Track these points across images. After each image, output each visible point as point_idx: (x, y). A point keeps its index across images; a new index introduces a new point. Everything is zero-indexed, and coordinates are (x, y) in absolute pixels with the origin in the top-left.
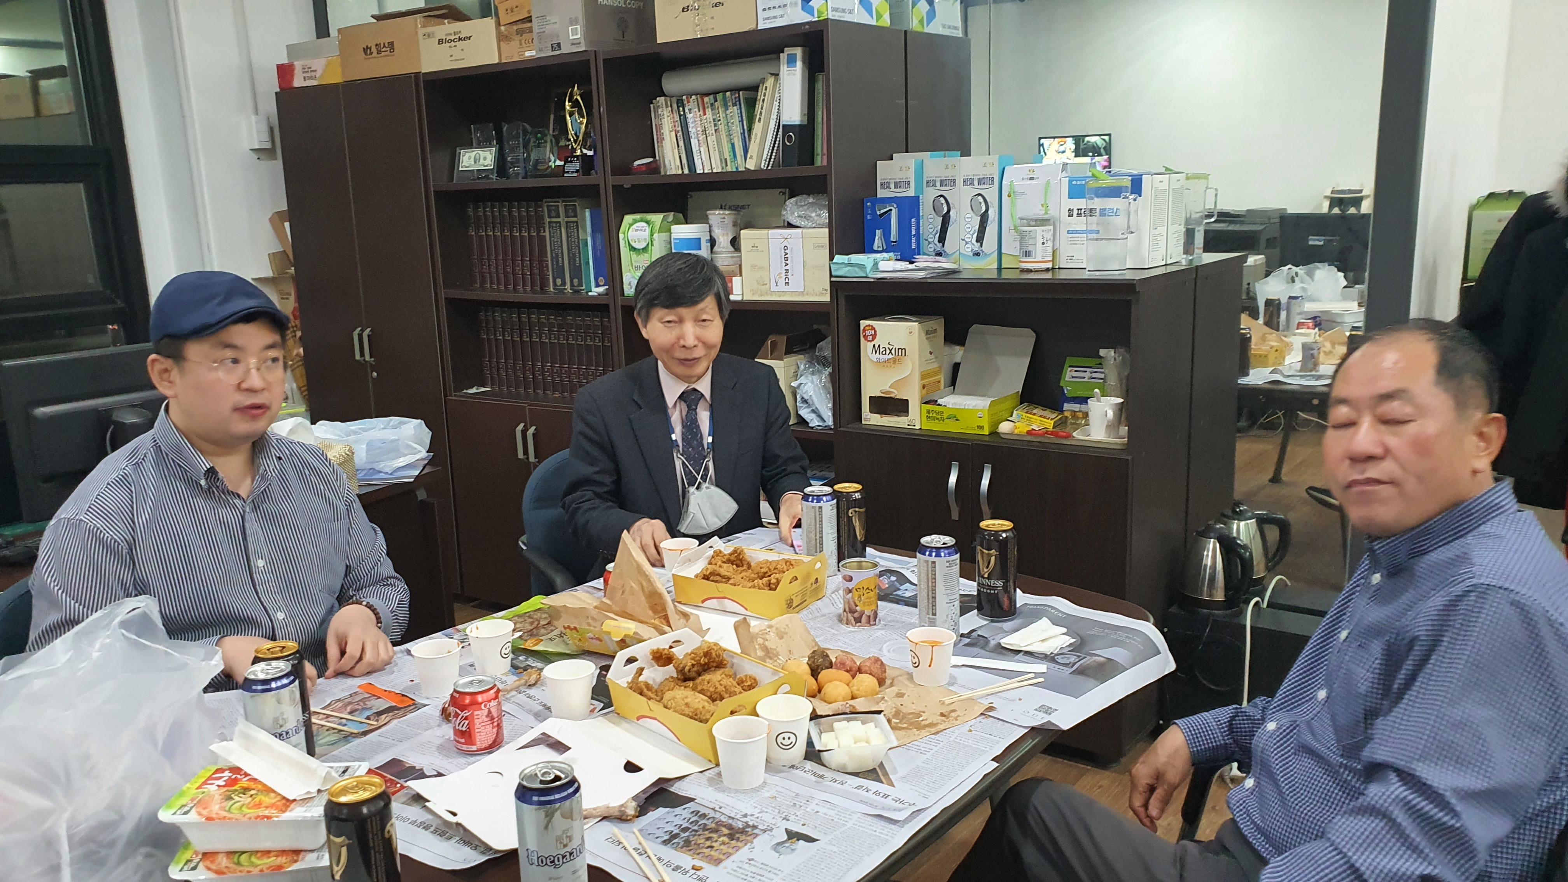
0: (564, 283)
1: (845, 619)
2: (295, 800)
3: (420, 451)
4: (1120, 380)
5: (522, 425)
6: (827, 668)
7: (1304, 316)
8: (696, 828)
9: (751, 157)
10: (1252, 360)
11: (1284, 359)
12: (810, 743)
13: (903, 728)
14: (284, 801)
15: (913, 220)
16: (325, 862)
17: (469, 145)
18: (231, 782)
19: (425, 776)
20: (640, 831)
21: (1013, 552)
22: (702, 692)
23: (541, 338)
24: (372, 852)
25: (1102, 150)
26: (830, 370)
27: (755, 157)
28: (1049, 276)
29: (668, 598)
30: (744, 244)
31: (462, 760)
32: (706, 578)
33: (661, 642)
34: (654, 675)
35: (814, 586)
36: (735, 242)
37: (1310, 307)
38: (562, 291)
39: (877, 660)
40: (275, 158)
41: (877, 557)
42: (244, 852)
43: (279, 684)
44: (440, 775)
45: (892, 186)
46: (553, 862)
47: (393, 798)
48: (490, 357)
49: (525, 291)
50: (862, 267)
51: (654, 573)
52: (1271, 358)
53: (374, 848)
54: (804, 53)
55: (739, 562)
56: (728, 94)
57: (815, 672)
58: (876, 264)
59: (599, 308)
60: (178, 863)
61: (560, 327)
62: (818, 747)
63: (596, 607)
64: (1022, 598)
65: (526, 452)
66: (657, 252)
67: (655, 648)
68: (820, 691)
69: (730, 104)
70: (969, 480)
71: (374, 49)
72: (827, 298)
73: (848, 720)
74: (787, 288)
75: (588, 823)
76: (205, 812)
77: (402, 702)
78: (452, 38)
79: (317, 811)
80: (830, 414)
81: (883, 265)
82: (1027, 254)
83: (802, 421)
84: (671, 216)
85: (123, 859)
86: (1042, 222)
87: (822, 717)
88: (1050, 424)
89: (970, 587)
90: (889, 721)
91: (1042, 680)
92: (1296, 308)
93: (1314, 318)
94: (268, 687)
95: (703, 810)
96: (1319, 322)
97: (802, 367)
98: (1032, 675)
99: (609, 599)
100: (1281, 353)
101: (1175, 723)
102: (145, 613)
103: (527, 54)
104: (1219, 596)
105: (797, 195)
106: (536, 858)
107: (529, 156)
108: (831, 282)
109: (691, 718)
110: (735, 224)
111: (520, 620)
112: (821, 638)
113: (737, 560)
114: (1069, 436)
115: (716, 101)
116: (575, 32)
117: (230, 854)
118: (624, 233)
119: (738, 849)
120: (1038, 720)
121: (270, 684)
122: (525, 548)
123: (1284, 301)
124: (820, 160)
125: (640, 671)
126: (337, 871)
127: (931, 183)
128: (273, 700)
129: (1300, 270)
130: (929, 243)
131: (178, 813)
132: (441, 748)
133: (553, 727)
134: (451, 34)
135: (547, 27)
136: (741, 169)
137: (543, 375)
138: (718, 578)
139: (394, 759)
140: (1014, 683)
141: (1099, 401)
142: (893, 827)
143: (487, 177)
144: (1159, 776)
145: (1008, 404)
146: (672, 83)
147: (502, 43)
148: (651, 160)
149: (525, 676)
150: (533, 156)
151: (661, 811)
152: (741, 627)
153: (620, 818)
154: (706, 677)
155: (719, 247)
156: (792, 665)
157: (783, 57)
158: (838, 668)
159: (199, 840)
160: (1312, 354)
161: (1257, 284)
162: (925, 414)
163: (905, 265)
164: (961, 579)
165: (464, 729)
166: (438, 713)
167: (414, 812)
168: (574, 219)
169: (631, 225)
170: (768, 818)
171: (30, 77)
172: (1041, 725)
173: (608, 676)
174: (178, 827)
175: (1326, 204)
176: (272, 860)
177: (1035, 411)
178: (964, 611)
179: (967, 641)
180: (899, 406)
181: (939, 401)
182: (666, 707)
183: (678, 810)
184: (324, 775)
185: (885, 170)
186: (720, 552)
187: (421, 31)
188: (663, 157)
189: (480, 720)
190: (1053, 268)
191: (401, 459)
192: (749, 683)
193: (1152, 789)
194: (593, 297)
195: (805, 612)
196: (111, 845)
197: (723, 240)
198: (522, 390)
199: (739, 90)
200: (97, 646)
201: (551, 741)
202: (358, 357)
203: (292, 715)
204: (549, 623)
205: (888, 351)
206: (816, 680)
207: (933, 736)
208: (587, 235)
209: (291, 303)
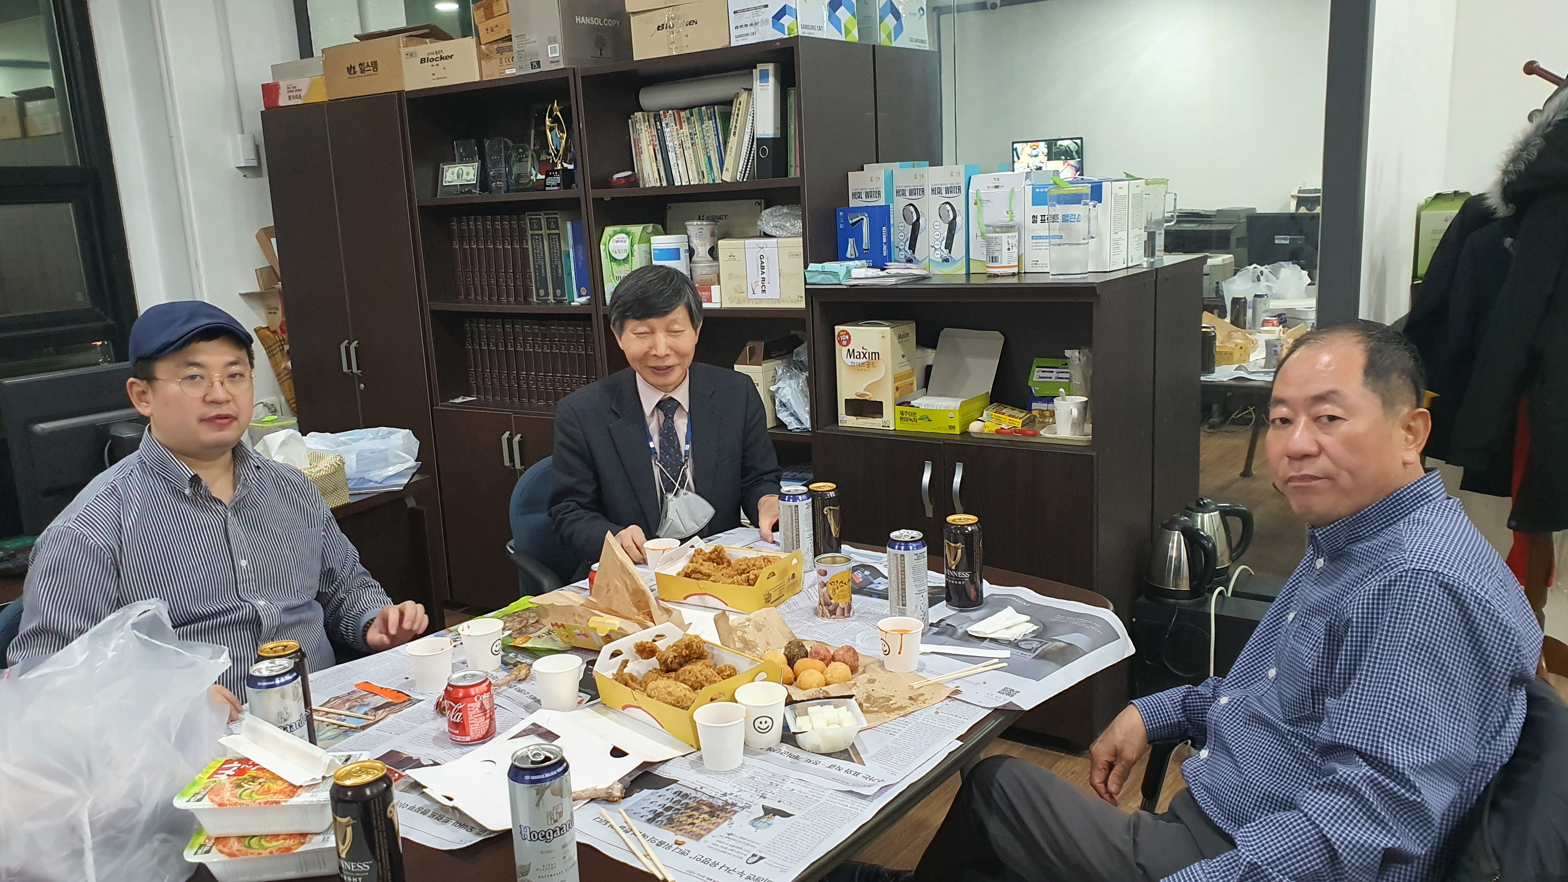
0: (547, 294)
1: (820, 612)
2: (301, 786)
3: (408, 460)
4: (1085, 379)
5: (508, 433)
6: (803, 657)
7: (1269, 314)
8: (678, 807)
9: (727, 170)
10: (1217, 358)
11: (1249, 356)
12: (786, 727)
13: (874, 712)
14: (291, 788)
15: (884, 228)
16: (331, 842)
17: (452, 161)
18: (240, 772)
19: (422, 766)
20: (626, 810)
21: (979, 545)
22: (684, 681)
23: (525, 347)
24: (376, 831)
25: (1074, 153)
26: (806, 374)
27: (730, 170)
28: (1014, 280)
29: (652, 596)
30: (722, 254)
31: (457, 750)
32: (688, 575)
33: (644, 636)
34: (638, 667)
35: (791, 581)
36: (713, 252)
37: (1275, 305)
38: (545, 302)
39: (850, 649)
40: (261, 176)
41: (851, 553)
42: (255, 836)
43: (283, 680)
44: (436, 764)
45: (863, 196)
46: (545, 837)
47: (394, 784)
48: (476, 367)
49: (508, 301)
50: (835, 274)
51: (637, 570)
52: (1236, 356)
53: (377, 828)
54: (776, 70)
55: (719, 560)
56: (704, 108)
57: (791, 661)
58: (848, 272)
59: (581, 317)
60: (192, 847)
61: (544, 336)
62: (793, 729)
63: (582, 605)
64: (988, 589)
65: (512, 459)
66: (637, 263)
67: (639, 641)
68: (795, 679)
69: (705, 118)
70: (942, 478)
71: (357, 69)
72: (802, 305)
73: (822, 705)
74: (764, 296)
75: (577, 804)
76: (217, 799)
77: (398, 697)
78: (434, 56)
79: (324, 795)
80: (808, 417)
81: (855, 273)
82: (994, 259)
83: (781, 424)
84: (650, 227)
85: (140, 845)
86: (1008, 228)
87: (796, 702)
88: (1018, 423)
89: (939, 579)
90: (860, 705)
91: (1005, 664)
92: (1261, 307)
93: (1279, 316)
94: (273, 683)
95: (685, 791)
96: (1284, 319)
97: (780, 372)
98: (997, 660)
99: (594, 597)
100: (1245, 351)
101: (1132, 703)
102: (155, 615)
103: (508, 72)
104: (1185, 586)
105: (773, 206)
106: (528, 833)
107: (511, 170)
108: (806, 289)
109: (674, 705)
110: (712, 235)
111: (510, 619)
112: (798, 630)
113: (718, 558)
114: (1036, 434)
115: (692, 115)
116: (553, 50)
117: (241, 838)
118: (605, 245)
119: (719, 824)
120: (1000, 701)
121: (274, 680)
122: (512, 552)
123: (1250, 299)
124: (794, 172)
125: (625, 663)
126: (343, 850)
127: (901, 193)
128: (278, 695)
129: (1265, 269)
130: (900, 250)
131: (192, 799)
132: (436, 740)
133: (543, 718)
134: (432, 54)
135: (527, 46)
136: (718, 181)
137: (528, 384)
138: (700, 576)
139: (391, 751)
140: (980, 668)
141: (1064, 400)
142: (863, 801)
143: (470, 192)
144: (1117, 754)
145: (978, 405)
146: (649, 98)
147: (483, 62)
148: (630, 173)
149: (515, 671)
150: (515, 170)
151: (646, 792)
152: (721, 620)
153: (608, 799)
154: (688, 667)
155: (697, 256)
156: (769, 655)
157: (756, 73)
158: (813, 658)
159: (212, 826)
160: (1275, 351)
161: (1223, 283)
162: (898, 415)
163: (876, 272)
164: (929, 572)
165: (458, 721)
166: (432, 707)
167: (413, 799)
168: (557, 231)
169: (611, 237)
170: (746, 797)
171: (16, 99)
172: (1003, 706)
173: (595, 669)
174: (192, 814)
175: (1294, 203)
176: (280, 843)
177: (1004, 411)
178: (932, 602)
179: (936, 629)
180: (874, 408)
181: (913, 403)
182: (649, 696)
183: (662, 791)
184: (328, 763)
185: (856, 180)
186: (701, 550)
187: (404, 51)
188: (642, 170)
189: (474, 712)
190: (1019, 273)
191: (391, 469)
192: (728, 672)
193: (1111, 766)
194: (576, 307)
195: (782, 606)
196: (129, 830)
197: (702, 250)
198: (507, 399)
199: (714, 104)
200: (112, 646)
201: (541, 730)
202: (345, 369)
203: (296, 710)
204: (537, 622)
205: (862, 355)
206: (792, 669)
207: (902, 719)
208: (569, 246)
209: (279, 318)
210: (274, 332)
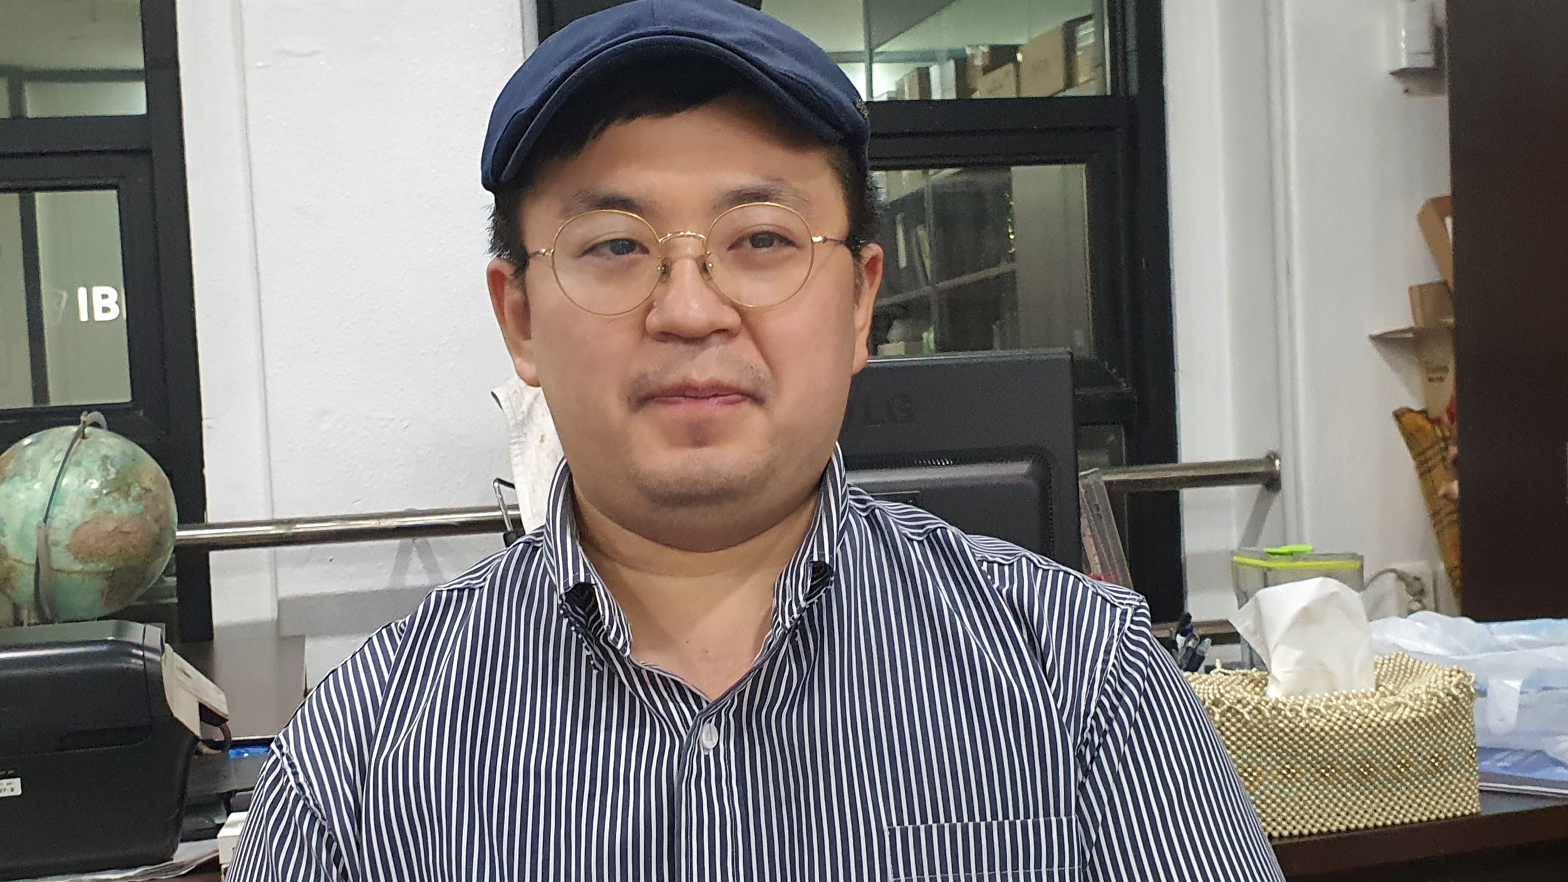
40: (1437, 87)
209: (1447, 389)
210: (1436, 421)
